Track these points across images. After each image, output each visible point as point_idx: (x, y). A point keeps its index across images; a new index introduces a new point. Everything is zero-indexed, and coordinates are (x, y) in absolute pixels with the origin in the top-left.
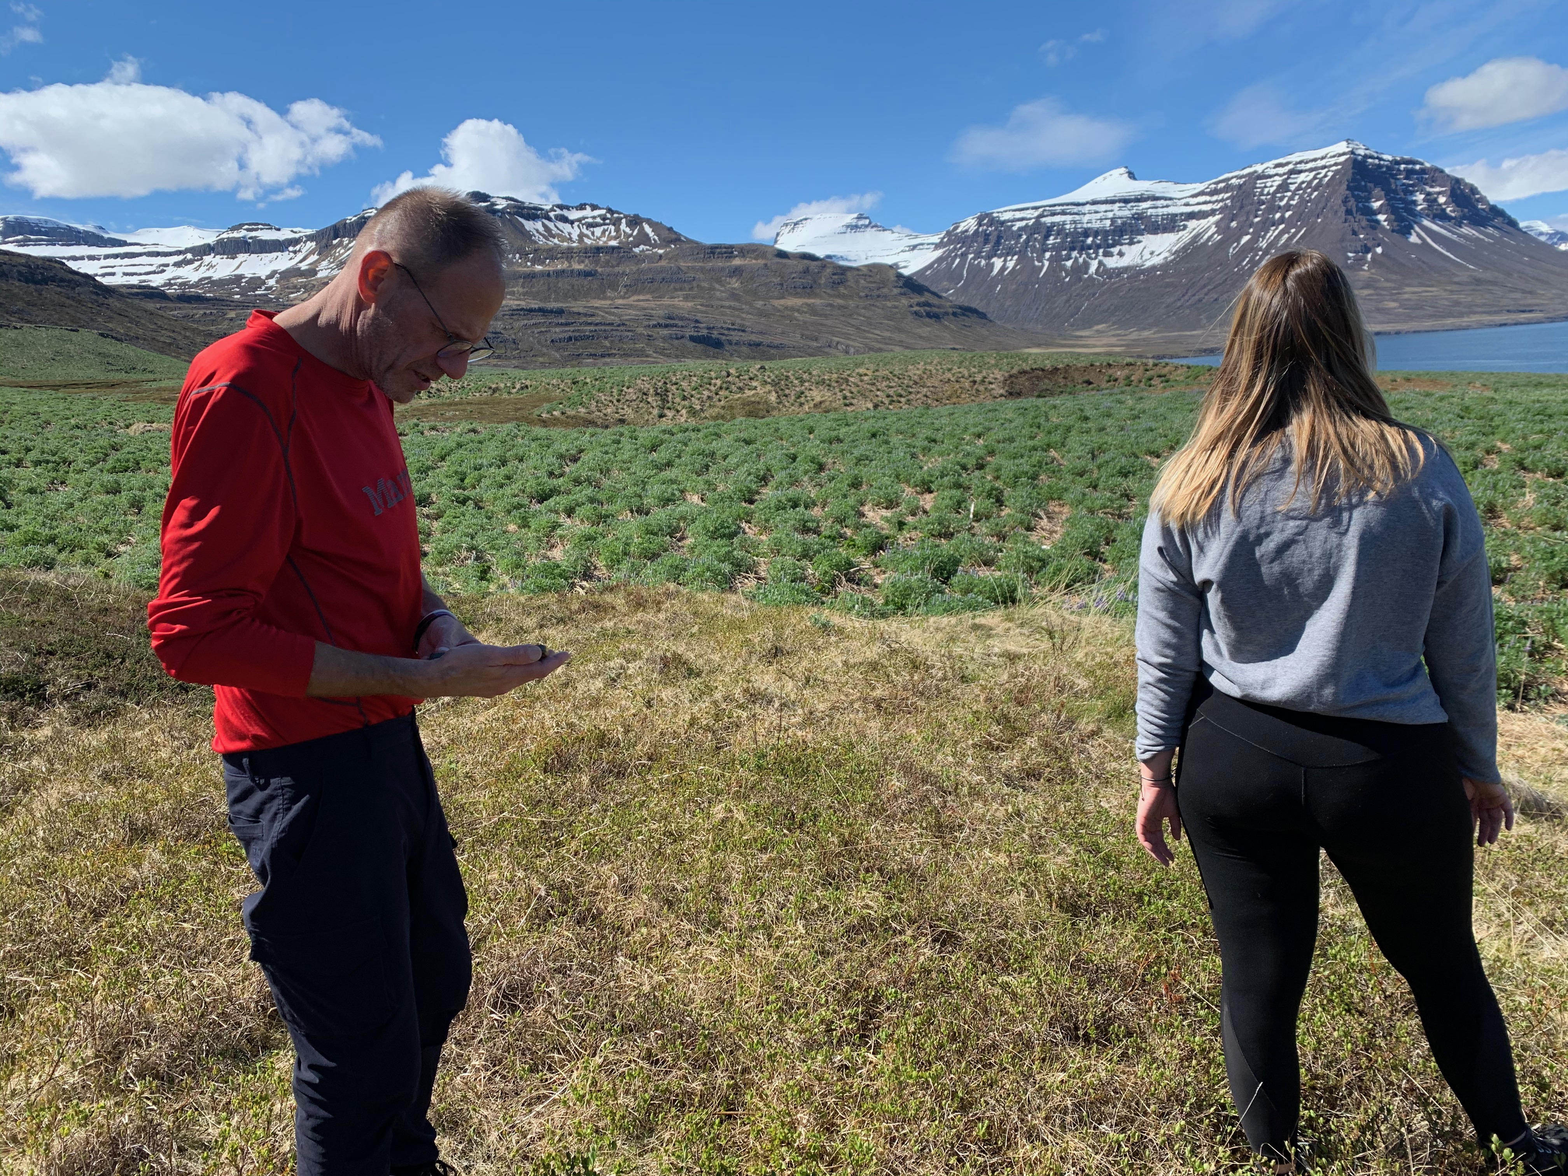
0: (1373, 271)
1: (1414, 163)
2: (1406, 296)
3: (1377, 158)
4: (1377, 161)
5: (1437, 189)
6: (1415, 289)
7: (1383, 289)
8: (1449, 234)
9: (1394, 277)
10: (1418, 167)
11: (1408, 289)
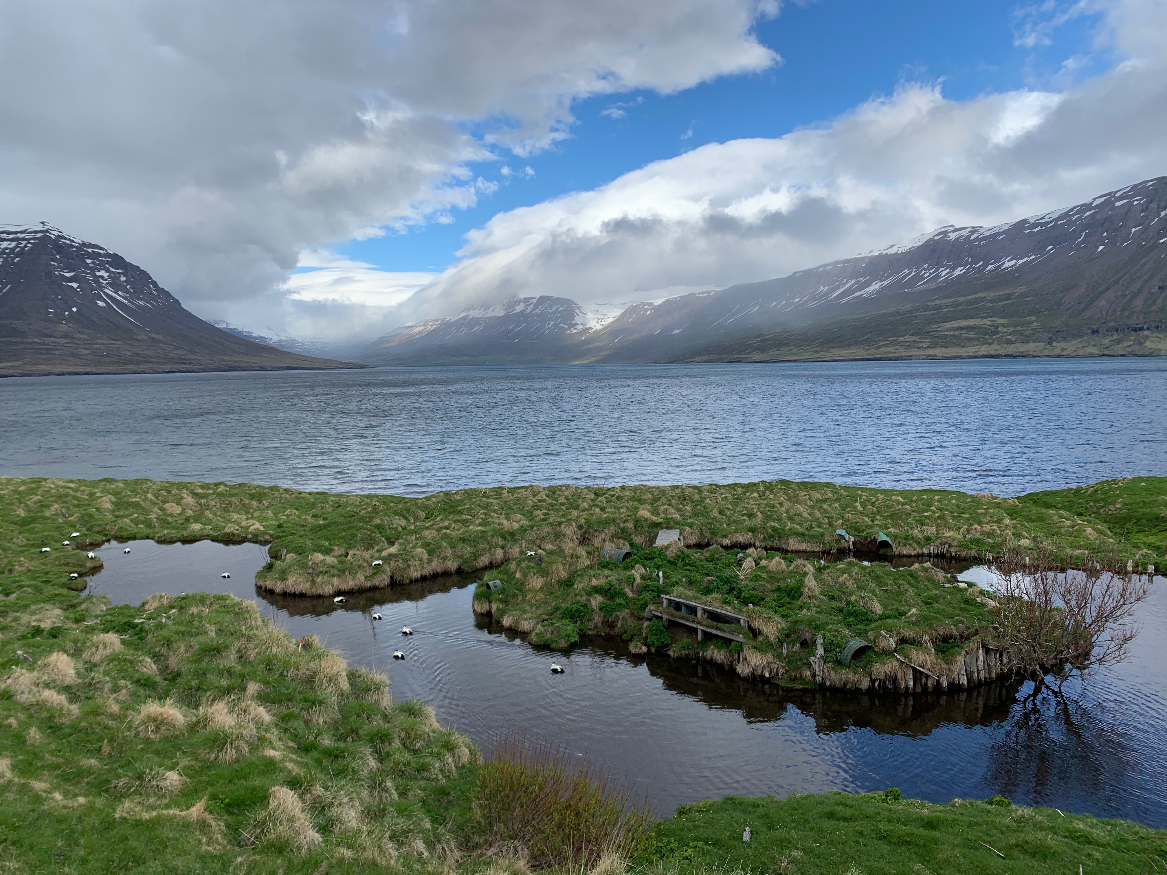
0: (70, 325)
1: (102, 249)
2: (96, 346)
3: (69, 240)
4: (68, 242)
5: (120, 271)
6: (103, 341)
7: (79, 339)
8: (129, 304)
9: (88, 331)
10: (102, 252)
11: (100, 341)
